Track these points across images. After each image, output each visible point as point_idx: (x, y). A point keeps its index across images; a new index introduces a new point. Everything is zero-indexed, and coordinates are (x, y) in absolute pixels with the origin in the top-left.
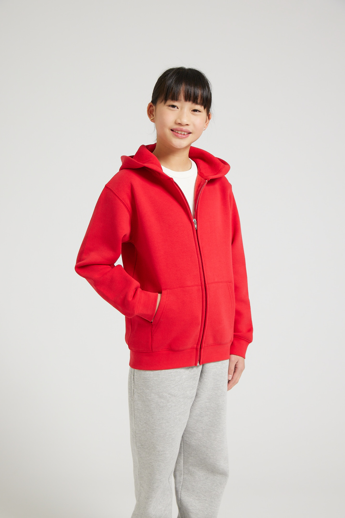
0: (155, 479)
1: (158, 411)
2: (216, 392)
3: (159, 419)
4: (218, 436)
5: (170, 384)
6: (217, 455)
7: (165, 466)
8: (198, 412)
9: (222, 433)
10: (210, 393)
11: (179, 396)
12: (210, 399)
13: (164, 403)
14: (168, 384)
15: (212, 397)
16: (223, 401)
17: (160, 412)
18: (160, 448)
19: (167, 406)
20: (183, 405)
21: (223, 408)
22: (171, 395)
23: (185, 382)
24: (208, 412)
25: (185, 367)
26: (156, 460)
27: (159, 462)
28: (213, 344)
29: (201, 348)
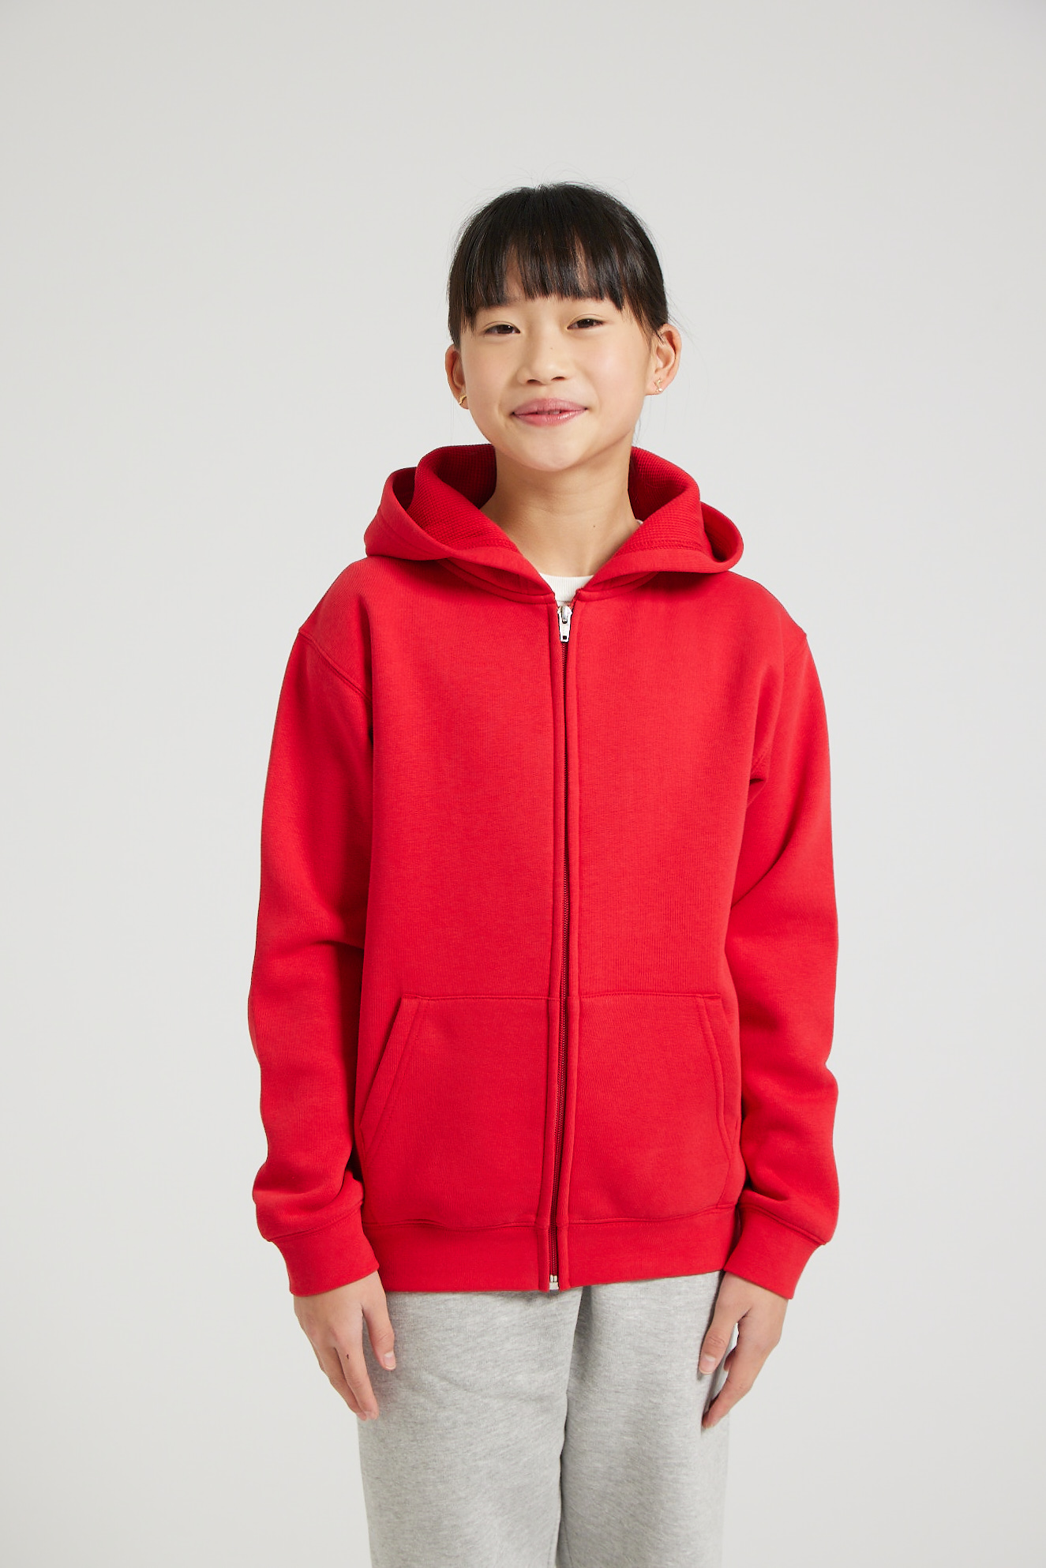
1: (411, 1437)
2: (655, 1401)
3: (413, 1467)
5: (443, 1343)
8: (599, 1465)
10: (633, 1403)
11: (481, 1390)
12: (634, 1422)
13: (427, 1410)
14: (437, 1343)
15: (642, 1417)
17: (417, 1441)
19: (436, 1421)
20: (503, 1420)
22: (451, 1383)
24: (633, 1470)
28: (615, 1219)
29: (555, 1229)
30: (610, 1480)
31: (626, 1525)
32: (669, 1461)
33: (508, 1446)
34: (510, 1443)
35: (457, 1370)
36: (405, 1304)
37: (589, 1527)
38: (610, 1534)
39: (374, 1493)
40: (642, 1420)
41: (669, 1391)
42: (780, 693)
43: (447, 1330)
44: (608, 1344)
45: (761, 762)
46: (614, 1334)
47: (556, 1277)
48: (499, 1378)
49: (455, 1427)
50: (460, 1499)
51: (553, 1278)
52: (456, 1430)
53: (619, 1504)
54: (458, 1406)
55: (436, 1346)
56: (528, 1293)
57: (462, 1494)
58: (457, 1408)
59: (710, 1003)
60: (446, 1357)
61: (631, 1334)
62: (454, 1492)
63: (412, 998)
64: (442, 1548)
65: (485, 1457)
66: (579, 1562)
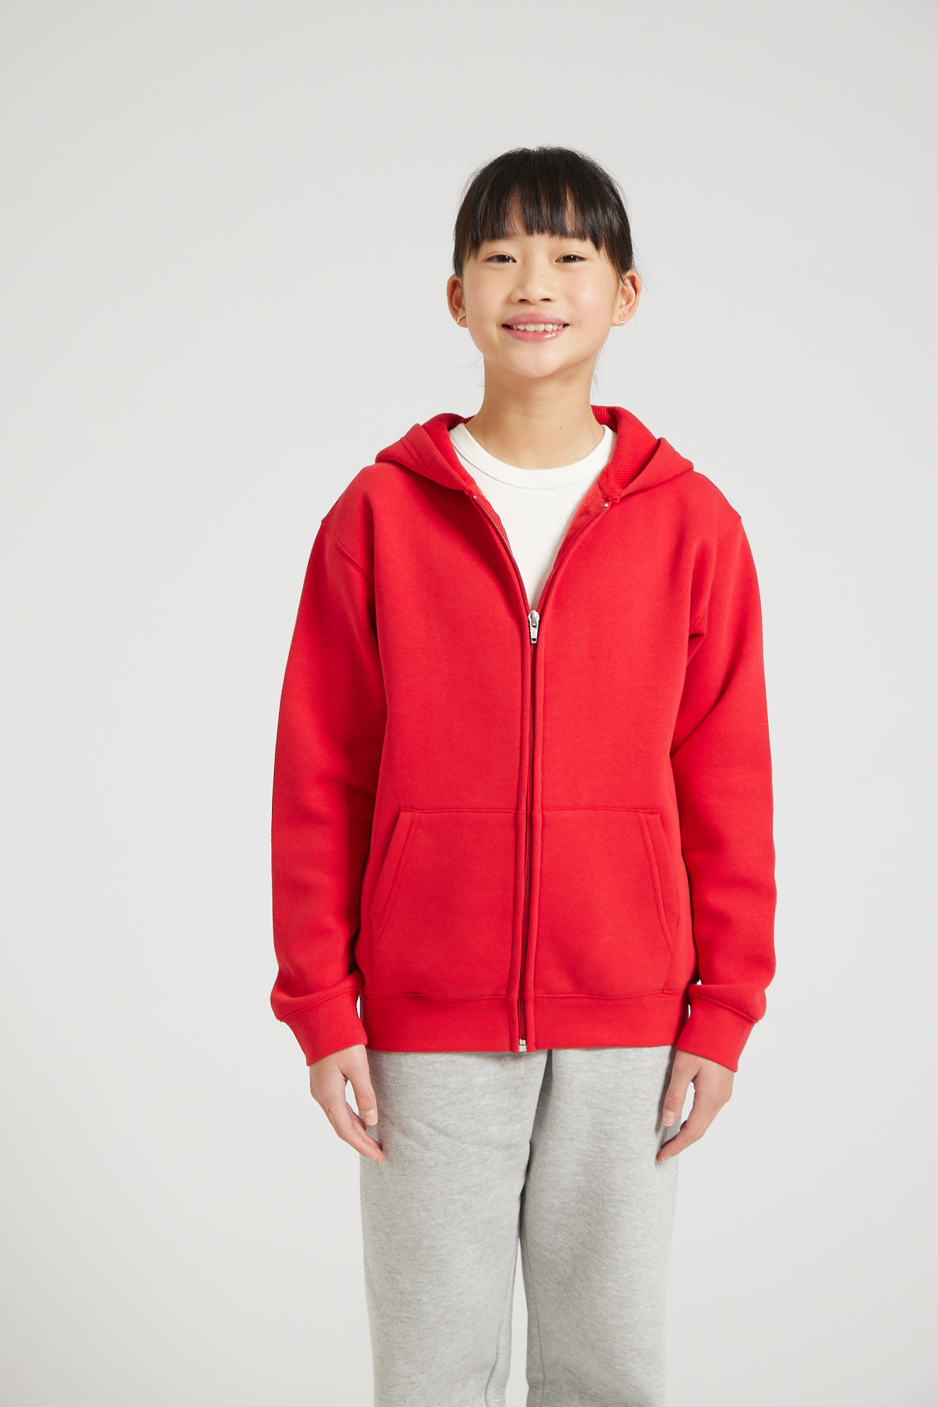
0: (394, 1374)
2: (602, 1147)
3: (401, 1197)
4: (610, 1283)
5: (430, 1097)
6: (612, 1341)
7: (420, 1339)
9: (626, 1276)
10: (584, 1148)
11: (460, 1137)
12: (585, 1164)
13: (415, 1151)
14: (425, 1097)
15: (592, 1160)
16: (627, 1178)
17: (406, 1175)
18: (404, 1283)
19: (422, 1160)
20: (477, 1164)
21: (626, 1199)
22: (435, 1129)
23: (483, 1096)
25: (483, 1053)
26: (395, 1318)
27: (403, 1324)
28: (573, 995)
29: (523, 1002)
30: (564, 1213)
31: (576, 1251)
32: (612, 1197)
33: (480, 1184)
34: (482, 1182)
35: (441, 1120)
36: (400, 1064)
37: (545, 1253)
38: (563, 1259)
39: (370, 1216)
40: (592, 1162)
41: (614, 1139)
42: (714, 564)
43: (434, 1086)
44: (565, 1100)
45: (698, 621)
46: (570, 1092)
47: (524, 1041)
48: (475, 1128)
49: (438, 1166)
50: (438, 1225)
51: (523, 1042)
52: (437, 1168)
53: (571, 1234)
54: (441, 1149)
55: (425, 1100)
56: (499, 1054)
57: (440, 1221)
58: (439, 1151)
59: (653, 816)
60: (432, 1108)
61: (584, 1092)
62: (433, 1219)
63: (408, 811)
64: (421, 1265)
65: (460, 1192)
66: (537, 1282)
